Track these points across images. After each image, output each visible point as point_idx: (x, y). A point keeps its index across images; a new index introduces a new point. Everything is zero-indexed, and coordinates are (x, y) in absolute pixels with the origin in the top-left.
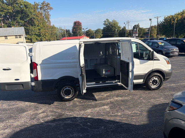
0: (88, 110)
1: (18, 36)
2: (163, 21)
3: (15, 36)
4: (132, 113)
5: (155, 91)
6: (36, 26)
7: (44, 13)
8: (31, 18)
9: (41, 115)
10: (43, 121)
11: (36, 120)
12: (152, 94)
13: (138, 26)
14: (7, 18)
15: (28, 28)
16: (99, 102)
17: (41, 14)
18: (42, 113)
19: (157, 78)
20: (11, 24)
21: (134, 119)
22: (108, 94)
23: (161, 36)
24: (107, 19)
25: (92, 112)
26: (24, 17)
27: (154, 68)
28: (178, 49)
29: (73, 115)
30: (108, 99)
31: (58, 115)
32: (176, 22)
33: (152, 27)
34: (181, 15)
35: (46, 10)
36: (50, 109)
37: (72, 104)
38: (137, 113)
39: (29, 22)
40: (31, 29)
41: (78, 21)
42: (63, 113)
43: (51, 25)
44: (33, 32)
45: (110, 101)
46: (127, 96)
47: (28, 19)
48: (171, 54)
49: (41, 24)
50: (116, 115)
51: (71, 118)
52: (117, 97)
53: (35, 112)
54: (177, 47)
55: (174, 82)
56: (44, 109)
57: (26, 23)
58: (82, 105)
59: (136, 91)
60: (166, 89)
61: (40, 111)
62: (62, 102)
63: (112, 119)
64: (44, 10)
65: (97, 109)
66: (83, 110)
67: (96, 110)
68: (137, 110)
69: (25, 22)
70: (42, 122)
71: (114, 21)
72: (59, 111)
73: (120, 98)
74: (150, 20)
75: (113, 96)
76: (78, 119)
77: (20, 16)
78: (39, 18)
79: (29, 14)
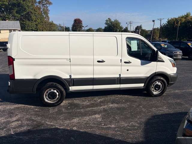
0: (75, 119)
1: (12, 31)
2: (166, 23)
3: (9, 30)
4: (128, 126)
5: (157, 98)
6: (34, 20)
7: (42, 8)
8: (28, 13)
9: (14, 123)
10: (13, 132)
11: (5, 130)
12: (154, 101)
13: (141, 27)
14: (2, 10)
15: (24, 23)
16: (90, 109)
17: (40, 9)
18: (16, 121)
19: (160, 83)
20: (6, 17)
21: (131, 133)
22: (102, 99)
23: (163, 39)
24: (109, 19)
25: (79, 123)
26: (20, 11)
27: (157, 71)
28: (181, 52)
29: (54, 125)
30: (101, 106)
31: (36, 125)
32: (179, 25)
33: (154, 29)
34: (185, 18)
35: (45, 5)
36: (27, 116)
37: (57, 110)
38: (134, 126)
39: (25, 16)
40: (27, 24)
41: (79, 19)
42: (43, 122)
43: (50, 21)
44: (30, 27)
45: (103, 108)
46: (123, 103)
47: (25, 13)
48: (174, 57)
49: (39, 19)
50: (109, 127)
51: (51, 129)
52: (112, 104)
53: (8, 120)
54: (181, 50)
55: (178, 88)
56: (19, 116)
57: (23, 18)
58: (69, 113)
59: (135, 97)
60: (169, 96)
61: (14, 119)
62: (45, 108)
63: (103, 133)
64: (43, 5)
65: (87, 118)
66: (69, 119)
67: (85, 120)
68: (135, 122)
69: (22, 16)
70: (12, 134)
71: (116, 21)
72: (39, 119)
73: (116, 105)
74: (154, 21)
75: (107, 103)
76: (59, 131)
77: (16, 9)
78: (37, 13)
79: (26, 7)
